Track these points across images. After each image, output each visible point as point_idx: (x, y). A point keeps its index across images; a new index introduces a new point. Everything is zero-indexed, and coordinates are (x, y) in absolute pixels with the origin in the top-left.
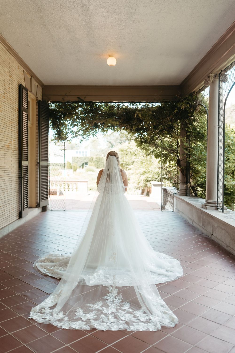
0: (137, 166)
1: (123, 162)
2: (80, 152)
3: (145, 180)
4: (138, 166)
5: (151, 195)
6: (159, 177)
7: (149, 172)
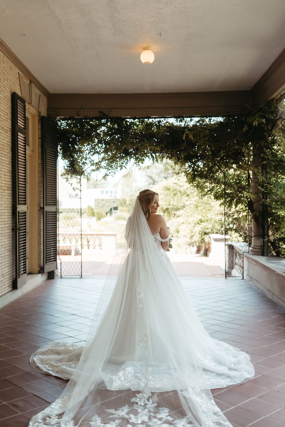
0: (189, 211)
1: (169, 205)
2: (107, 192)
3: (201, 232)
4: (191, 211)
5: (210, 254)
6: (222, 227)
7: (208, 221)
